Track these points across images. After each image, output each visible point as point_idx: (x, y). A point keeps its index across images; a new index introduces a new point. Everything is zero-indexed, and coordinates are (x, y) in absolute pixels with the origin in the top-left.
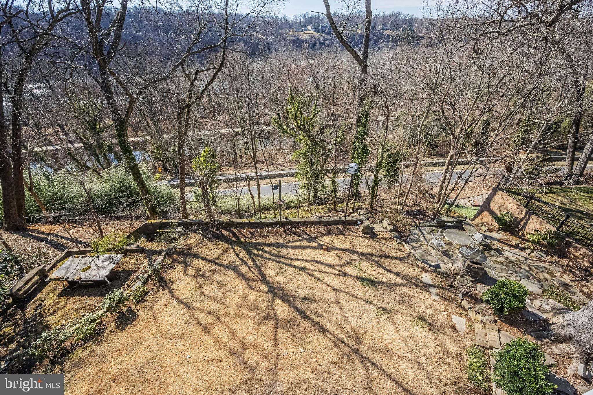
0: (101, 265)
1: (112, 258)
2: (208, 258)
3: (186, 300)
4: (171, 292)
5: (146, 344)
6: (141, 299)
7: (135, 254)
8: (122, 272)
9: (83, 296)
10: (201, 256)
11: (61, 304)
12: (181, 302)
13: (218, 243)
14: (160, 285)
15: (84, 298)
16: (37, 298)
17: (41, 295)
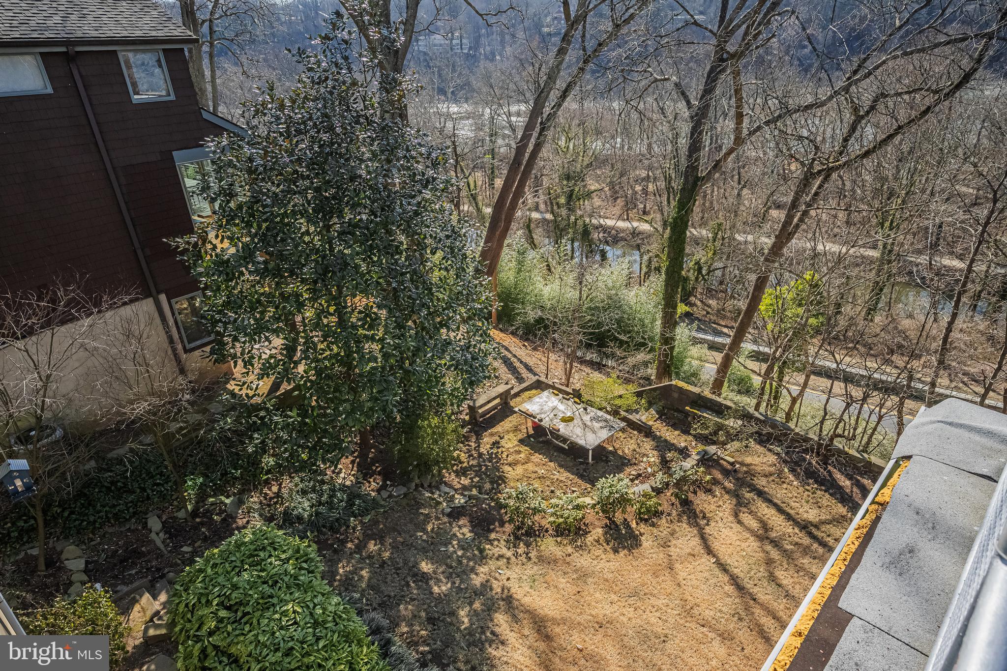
0: (589, 423)
1: (606, 421)
2: (792, 512)
3: (736, 571)
4: (703, 538)
5: (653, 601)
6: (646, 517)
7: (635, 432)
8: (611, 452)
9: (551, 461)
10: (775, 501)
11: (522, 455)
12: (723, 567)
13: (819, 492)
14: (684, 512)
15: (552, 464)
16: (494, 430)
17: (498, 428)
